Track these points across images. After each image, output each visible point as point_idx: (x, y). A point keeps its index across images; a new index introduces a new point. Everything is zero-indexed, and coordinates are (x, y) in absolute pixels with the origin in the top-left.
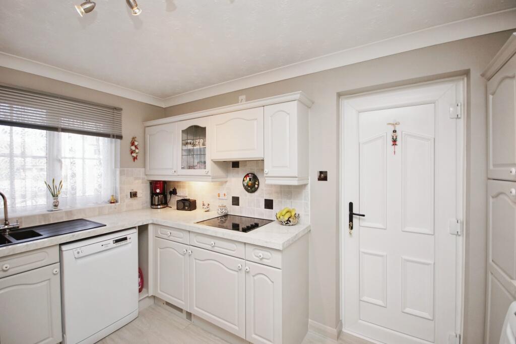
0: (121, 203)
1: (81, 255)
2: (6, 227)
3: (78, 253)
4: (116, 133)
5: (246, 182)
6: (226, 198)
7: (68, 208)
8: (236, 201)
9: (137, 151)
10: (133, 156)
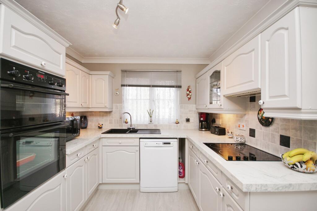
0: (181, 124)
1: (147, 145)
2: (131, 127)
3: (146, 144)
4: (179, 84)
5: (261, 115)
6: (244, 128)
7: (156, 123)
8: (252, 133)
9: (190, 94)
10: (188, 98)
